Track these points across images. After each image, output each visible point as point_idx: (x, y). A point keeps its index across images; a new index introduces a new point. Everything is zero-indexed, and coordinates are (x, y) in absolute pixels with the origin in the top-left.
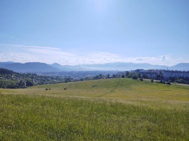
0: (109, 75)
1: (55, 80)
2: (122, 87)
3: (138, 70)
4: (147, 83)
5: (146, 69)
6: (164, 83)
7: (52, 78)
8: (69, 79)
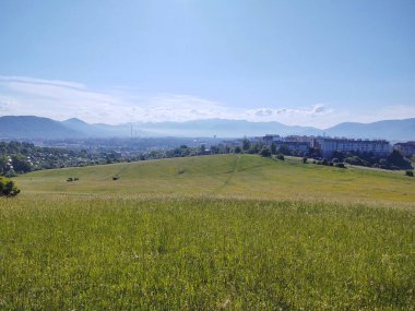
0: (203, 147)
1: (80, 159)
2: (244, 173)
3: (269, 138)
4: (294, 164)
5: (283, 134)
6: (332, 165)
7: (72, 154)
8: (112, 156)
